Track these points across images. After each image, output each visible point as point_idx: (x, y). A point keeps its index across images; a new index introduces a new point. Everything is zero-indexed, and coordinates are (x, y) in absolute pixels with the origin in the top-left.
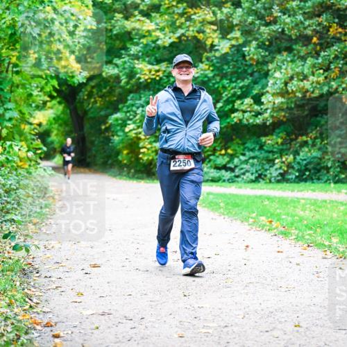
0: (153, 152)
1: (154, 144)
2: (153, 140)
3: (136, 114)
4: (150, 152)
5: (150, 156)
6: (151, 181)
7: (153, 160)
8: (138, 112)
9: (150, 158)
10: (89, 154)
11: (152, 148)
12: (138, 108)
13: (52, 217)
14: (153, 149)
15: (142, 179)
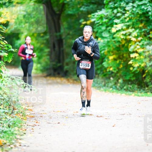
0: (145, 58)
1: (148, 47)
2: (146, 43)
3: (125, 10)
4: (142, 57)
5: (143, 62)
6: (143, 94)
7: (146, 66)
8: (127, 9)
9: (143, 65)
10: (67, 60)
11: (144, 52)
12: (127, 3)
13: (22, 137)
14: (147, 54)
15: (133, 91)
